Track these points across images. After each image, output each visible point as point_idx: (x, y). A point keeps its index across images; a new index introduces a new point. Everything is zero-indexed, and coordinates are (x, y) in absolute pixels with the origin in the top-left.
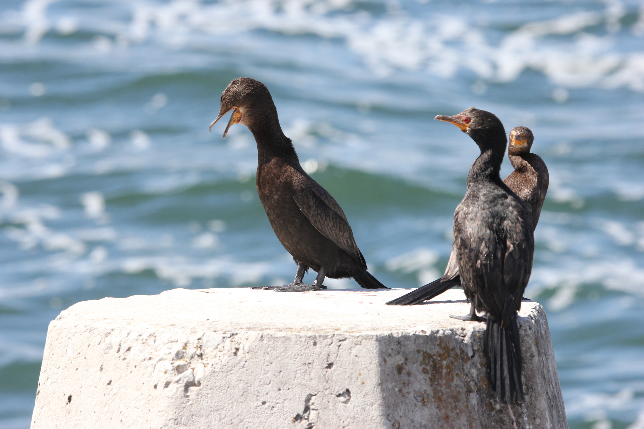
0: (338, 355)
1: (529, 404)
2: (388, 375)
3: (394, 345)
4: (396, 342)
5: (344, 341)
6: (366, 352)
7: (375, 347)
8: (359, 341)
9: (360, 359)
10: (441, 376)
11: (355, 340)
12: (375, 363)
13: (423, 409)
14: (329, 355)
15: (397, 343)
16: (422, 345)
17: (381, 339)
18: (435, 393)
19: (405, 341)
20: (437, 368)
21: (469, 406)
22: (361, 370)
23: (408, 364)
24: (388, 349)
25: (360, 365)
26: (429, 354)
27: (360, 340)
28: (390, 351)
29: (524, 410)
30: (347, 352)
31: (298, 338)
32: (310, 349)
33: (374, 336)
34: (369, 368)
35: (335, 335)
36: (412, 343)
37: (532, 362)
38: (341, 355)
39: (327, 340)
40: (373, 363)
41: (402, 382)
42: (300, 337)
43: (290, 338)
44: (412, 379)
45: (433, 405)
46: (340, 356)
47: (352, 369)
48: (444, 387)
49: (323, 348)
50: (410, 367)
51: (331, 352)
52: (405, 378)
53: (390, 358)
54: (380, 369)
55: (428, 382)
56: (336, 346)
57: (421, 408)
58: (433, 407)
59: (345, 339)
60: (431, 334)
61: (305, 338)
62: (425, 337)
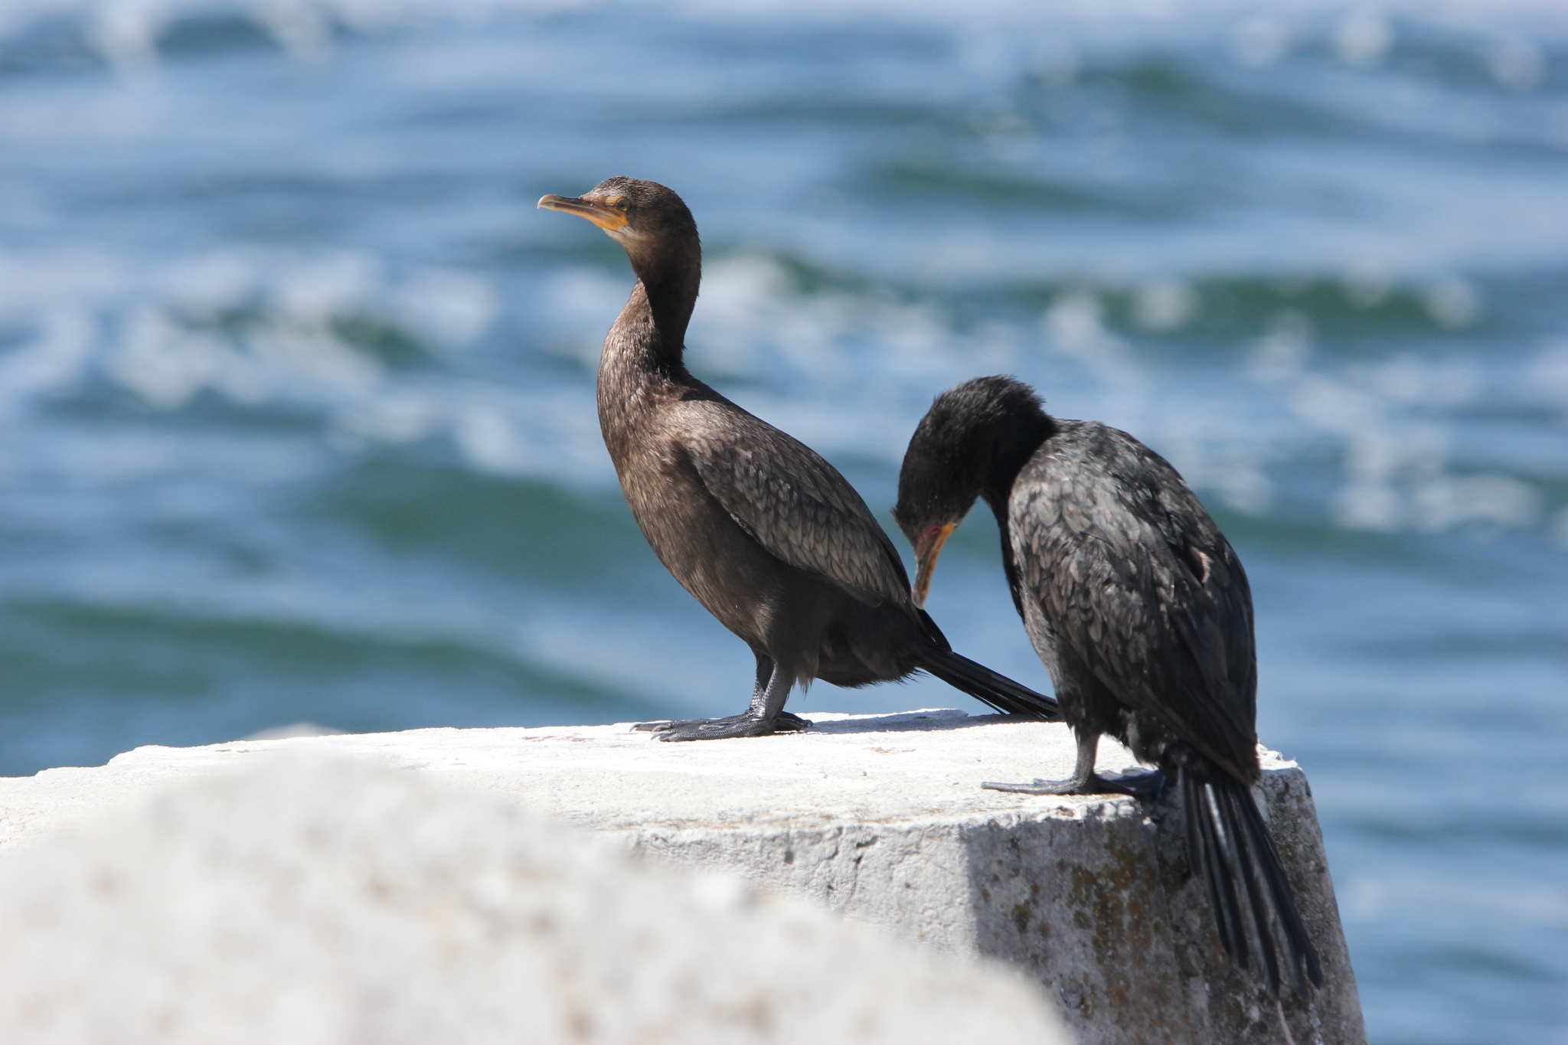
0: (855, 885)
1: (1324, 1004)
2: (997, 935)
3: (1003, 851)
4: (1006, 842)
5: (871, 847)
6: (935, 873)
7: (957, 857)
8: (911, 845)
9: (920, 893)
10: (1120, 932)
11: (901, 840)
12: (961, 904)
13: (1085, 1027)
14: (830, 887)
15: (1009, 845)
16: (1069, 849)
17: (973, 835)
18: (1109, 982)
19: (1028, 838)
20: (1109, 911)
21: (1191, 1015)
22: (924, 924)
23: (1041, 902)
24: (991, 862)
25: (921, 910)
26: (1087, 872)
27: (916, 839)
28: (995, 868)
29: (1315, 1022)
30: (881, 876)
31: (741, 842)
32: (778, 874)
33: (952, 827)
34: (945, 917)
35: (844, 831)
36: (1046, 842)
37: (1321, 886)
38: (864, 885)
39: (821, 844)
40: (956, 904)
41: (1029, 955)
42: (746, 842)
43: (717, 845)
44: (1052, 943)
45: (1107, 1015)
46: (863, 888)
47: (898, 922)
48: (1130, 964)
49: (811, 869)
50: (1045, 912)
51: (836, 879)
52: (1036, 943)
53: (996, 889)
54: (975, 919)
55: (1091, 950)
56: (849, 859)
57: (1081, 1025)
58: (1108, 1022)
59: (874, 840)
60: (1087, 817)
61: (759, 843)
62: (1075, 825)
